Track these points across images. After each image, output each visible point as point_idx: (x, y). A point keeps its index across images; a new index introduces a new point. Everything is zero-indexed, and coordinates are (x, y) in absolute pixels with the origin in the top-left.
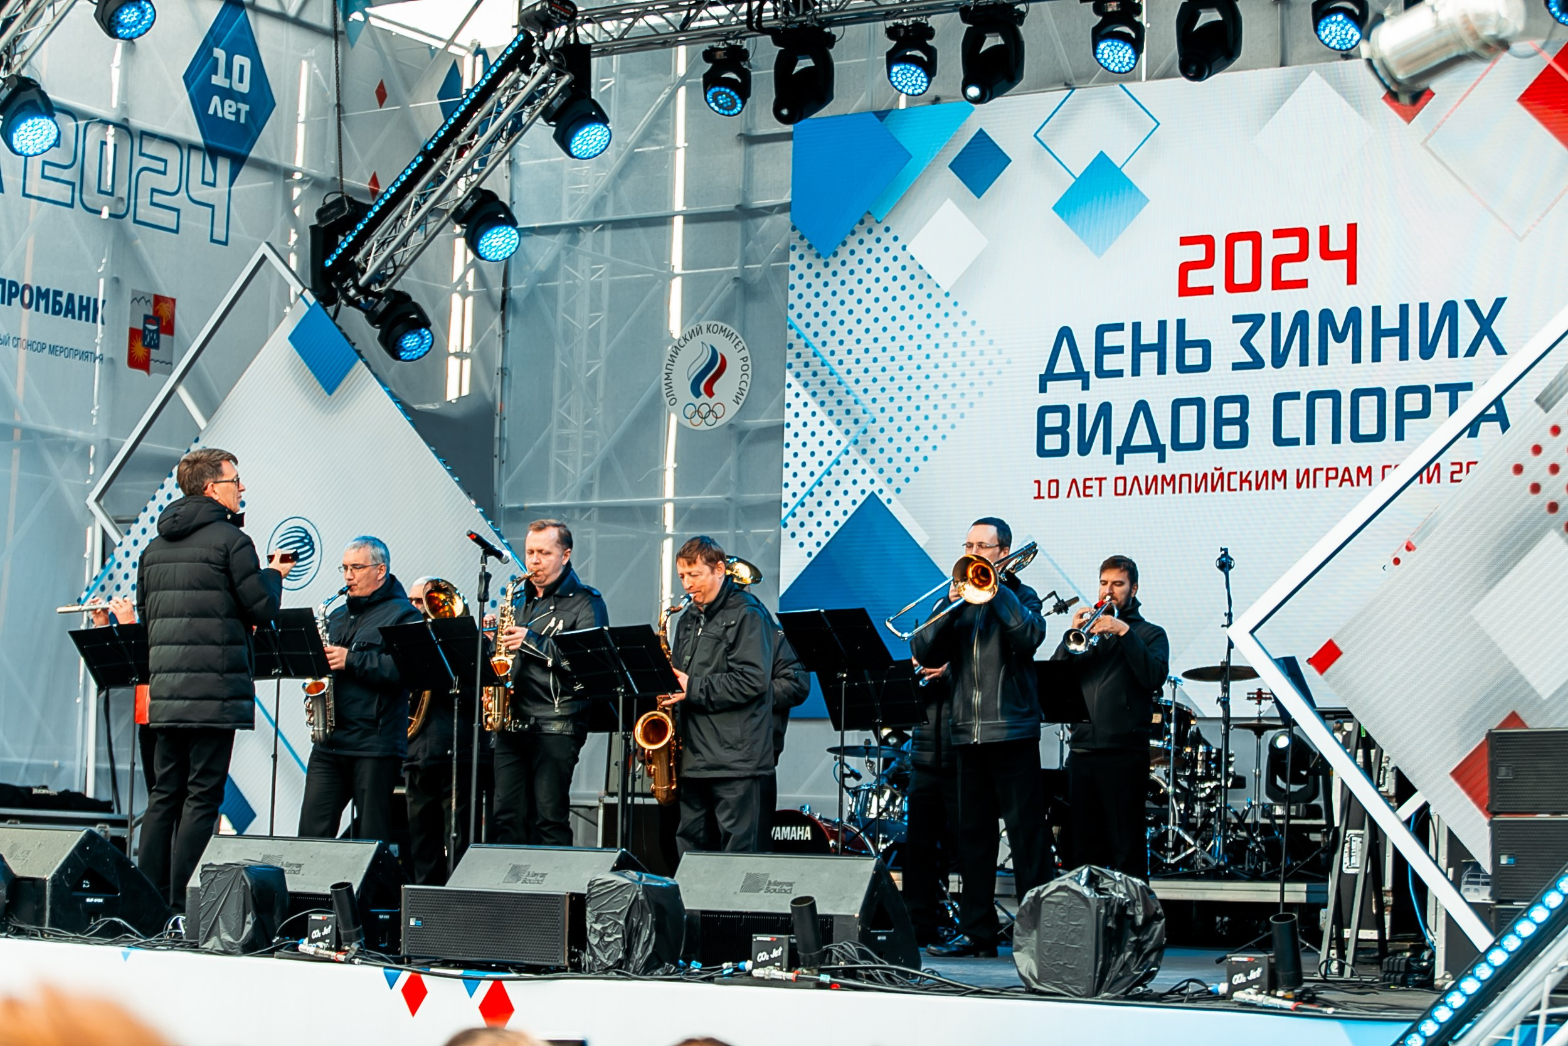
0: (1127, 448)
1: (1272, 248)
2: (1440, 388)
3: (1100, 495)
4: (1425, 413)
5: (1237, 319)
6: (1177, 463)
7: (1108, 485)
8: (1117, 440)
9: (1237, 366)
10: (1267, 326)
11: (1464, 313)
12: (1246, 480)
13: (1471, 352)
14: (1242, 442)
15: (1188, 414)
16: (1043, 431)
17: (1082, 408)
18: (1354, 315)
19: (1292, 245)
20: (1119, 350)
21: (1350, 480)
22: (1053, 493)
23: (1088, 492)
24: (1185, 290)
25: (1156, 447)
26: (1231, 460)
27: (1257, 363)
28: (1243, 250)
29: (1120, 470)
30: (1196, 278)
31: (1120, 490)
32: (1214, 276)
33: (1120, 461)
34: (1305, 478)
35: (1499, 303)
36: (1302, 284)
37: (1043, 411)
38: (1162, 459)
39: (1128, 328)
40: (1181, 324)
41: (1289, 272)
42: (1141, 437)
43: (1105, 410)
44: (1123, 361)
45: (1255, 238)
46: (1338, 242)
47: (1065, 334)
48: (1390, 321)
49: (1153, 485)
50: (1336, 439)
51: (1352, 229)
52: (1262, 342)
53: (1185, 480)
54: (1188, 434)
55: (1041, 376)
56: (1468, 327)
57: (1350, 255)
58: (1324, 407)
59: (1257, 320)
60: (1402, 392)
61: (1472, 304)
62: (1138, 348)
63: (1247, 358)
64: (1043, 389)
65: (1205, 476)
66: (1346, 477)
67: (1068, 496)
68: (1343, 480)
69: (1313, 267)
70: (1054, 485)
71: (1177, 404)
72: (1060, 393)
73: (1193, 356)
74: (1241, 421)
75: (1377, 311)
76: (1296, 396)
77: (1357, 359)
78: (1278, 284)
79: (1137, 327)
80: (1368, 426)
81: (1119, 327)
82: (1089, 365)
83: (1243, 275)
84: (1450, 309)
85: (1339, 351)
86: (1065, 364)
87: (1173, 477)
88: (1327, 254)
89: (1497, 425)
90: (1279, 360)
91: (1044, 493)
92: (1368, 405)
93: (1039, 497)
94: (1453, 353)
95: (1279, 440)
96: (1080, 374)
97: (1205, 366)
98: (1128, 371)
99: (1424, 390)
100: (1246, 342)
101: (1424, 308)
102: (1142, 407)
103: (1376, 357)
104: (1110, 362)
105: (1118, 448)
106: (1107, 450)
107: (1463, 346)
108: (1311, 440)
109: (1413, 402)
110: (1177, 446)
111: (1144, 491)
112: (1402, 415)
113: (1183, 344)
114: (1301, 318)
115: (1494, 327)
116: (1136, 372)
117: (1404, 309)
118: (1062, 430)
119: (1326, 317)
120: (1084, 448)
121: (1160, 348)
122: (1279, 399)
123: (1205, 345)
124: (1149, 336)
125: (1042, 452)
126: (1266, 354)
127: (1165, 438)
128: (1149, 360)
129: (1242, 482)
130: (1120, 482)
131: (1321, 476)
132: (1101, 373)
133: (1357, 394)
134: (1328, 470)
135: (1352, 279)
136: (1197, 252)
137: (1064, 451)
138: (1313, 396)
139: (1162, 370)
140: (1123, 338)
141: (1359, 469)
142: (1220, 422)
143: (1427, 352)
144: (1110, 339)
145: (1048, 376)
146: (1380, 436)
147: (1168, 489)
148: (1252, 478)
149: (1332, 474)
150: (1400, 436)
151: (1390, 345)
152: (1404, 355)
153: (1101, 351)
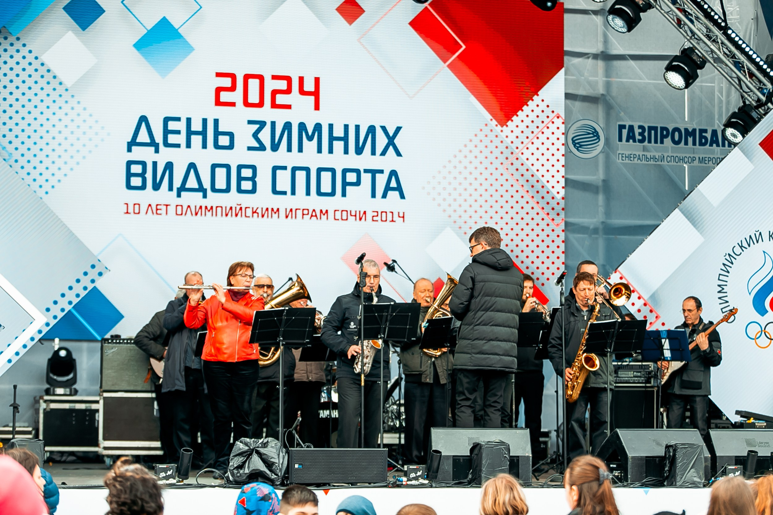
0: (183, 188)
1: (270, 85)
2: (366, 171)
3: (167, 213)
4: (358, 183)
5: (250, 122)
6: (213, 199)
7: (172, 209)
8: (177, 184)
9: (250, 148)
10: (268, 128)
11: (380, 133)
12: (255, 212)
13: (383, 153)
14: (253, 191)
15: (221, 173)
16: (129, 175)
17: (155, 164)
18: (318, 127)
19: (283, 85)
20: (178, 132)
21: (316, 216)
22: (137, 211)
23: (159, 212)
24: (218, 103)
25: (201, 189)
26: (246, 200)
27: (262, 148)
28: (254, 84)
29: (179, 201)
30: (225, 97)
31: (179, 212)
32: (237, 96)
33: (179, 195)
34: (290, 213)
35: (398, 129)
36: (289, 107)
37: (129, 164)
38: (205, 196)
39: (184, 122)
40: (216, 122)
41: (281, 99)
42: (192, 183)
43: (169, 166)
44: (181, 139)
45: (261, 78)
46: (309, 86)
47: (143, 119)
48: (339, 132)
49: (199, 211)
50: (308, 193)
51: (317, 80)
52: (265, 136)
53: (219, 209)
54: (221, 184)
55: (128, 143)
56: (381, 141)
57: (316, 94)
58: (301, 176)
59: (262, 124)
60: (345, 171)
61: (384, 128)
62: (190, 133)
63: (257, 145)
64: (129, 150)
65: (231, 208)
66: (314, 215)
67: (147, 213)
68: (312, 216)
69: (294, 98)
70: (137, 206)
71: (214, 167)
72: (138, 153)
73: (224, 141)
74: (253, 179)
75: (331, 126)
76: (285, 168)
77: (320, 151)
78: (274, 105)
79: (189, 120)
80: (326, 187)
81: (178, 119)
82: (159, 138)
83: (254, 98)
84: (372, 130)
85: (310, 146)
86: (143, 137)
87: (212, 208)
88: (302, 92)
89: (397, 193)
90: (275, 147)
91: (131, 210)
92: (326, 177)
93: (127, 213)
94: (373, 153)
95: (275, 191)
96: (153, 143)
97: (231, 146)
98: (183, 144)
99: (358, 171)
100: (255, 135)
101: (357, 127)
102: (192, 166)
103: (331, 151)
104: (172, 139)
105: (178, 189)
106: (171, 189)
107: (379, 150)
108: (293, 193)
109: (351, 177)
110: (214, 190)
111: (194, 213)
112: (345, 184)
113: (217, 133)
114: (288, 126)
115: (396, 141)
116: (188, 145)
117: (346, 127)
118: (142, 175)
119: (302, 127)
120: (156, 187)
121: (203, 133)
122: (275, 169)
123: (231, 135)
124: (197, 126)
125: (129, 186)
126: (267, 143)
127: (207, 184)
128: (196, 140)
129: (253, 213)
130: (179, 208)
131: (299, 213)
132: (167, 144)
133: (320, 170)
134: (303, 210)
135: (317, 107)
136: (227, 82)
137: (143, 187)
138: (294, 169)
139: (204, 146)
140: (181, 126)
141: (321, 211)
142: (240, 179)
143: (359, 151)
144: (172, 126)
145: (132, 143)
146: (333, 194)
147: (209, 214)
148: (259, 211)
149: (305, 212)
150: (344, 194)
151: (338, 146)
152: (346, 152)
153: (166, 132)
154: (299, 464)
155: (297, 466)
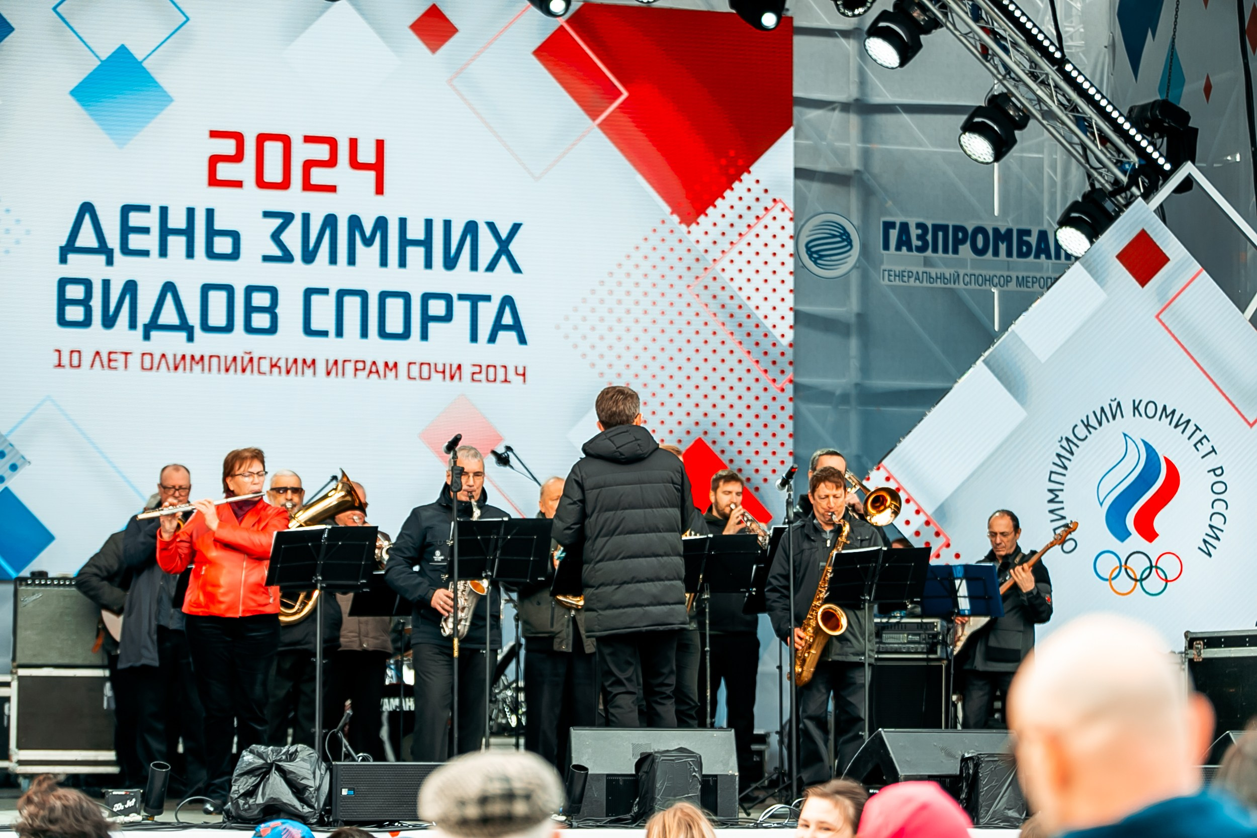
0: (153, 325)
1: (301, 153)
2: (462, 297)
3: (126, 367)
4: (448, 317)
5: (267, 214)
6: (205, 343)
7: (134, 360)
8: (144, 317)
9: (267, 259)
10: (296, 226)
11: (484, 234)
12: (275, 365)
13: (491, 267)
14: (272, 329)
15: (218, 299)
16: (63, 302)
17: (106, 284)
18: (381, 224)
19: (322, 152)
20: (146, 230)
21: (377, 372)
22: (75, 363)
23: (113, 364)
24: (213, 181)
25: (184, 326)
26: (260, 345)
27: (287, 257)
28: (273, 150)
29: (147, 346)
30: (224, 171)
31: (147, 364)
32: (245, 170)
33: (147, 337)
34: (334, 367)
35: (516, 227)
36: (332, 189)
37: (63, 283)
38: (190, 339)
39: (155, 214)
40: (210, 213)
41: (318, 176)
42: (169, 315)
43: (131, 288)
44: (151, 242)
45: (285, 140)
46: (367, 155)
47: (87, 209)
48: (416, 232)
49: (180, 363)
50: (364, 334)
51: (380, 144)
52: (292, 237)
53: (215, 360)
54: (217, 317)
55: (62, 248)
56: (488, 246)
57: (378, 167)
58: (352, 305)
59: (288, 218)
60: (426, 298)
61: (491, 226)
62: (165, 232)
63: (278, 253)
64: (63, 260)
65: (235, 359)
66: (373, 369)
67: (92, 366)
68: (371, 372)
69: (341, 175)
70: (75, 355)
71: (206, 289)
72: (78, 265)
73: (223, 245)
74: (271, 310)
75: (403, 222)
76: (325, 291)
77: (384, 262)
78: (308, 186)
79: (164, 211)
80: (395, 324)
81: (146, 209)
82: (113, 240)
83: (273, 173)
84: (471, 228)
85: (368, 255)
86: (87, 238)
87: (202, 358)
88: (355, 164)
89: (513, 335)
90: (309, 257)
91: (65, 361)
92: (395, 307)
93: (59, 365)
94: (474, 267)
95: (308, 331)
96: (103, 249)
97: (235, 255)
98: (155, 250)
99: (447, 298)
100: (276, 236)
101: (447, 224)
102: (169, 288)
103: (403, 263)
104: (136, 241)
105: (145, 326)
106: (133, 325)
107: (484, 260)
108: (339, 333)
109: (437, 308)
110: (206, 327)
111: (172, 366)
112: (426, 319)
113: (212, 233)
114: (330, 221)
115: (512, 247)
116: (163, 253)
117: (429, 223)
118: (85, 302)
119: (355, 222)
120: (109, 322)
121: (188, 232)
122: (309, 293)
123: (235, 236)
124: (177, 221)
125: (62, 321)
126: (296, 249)
127: (194, 318)
128: (177, 244)
129: (272, 366)
130: (147, 358)
131: (350, 367)
132: (126, 250)
133: (384, 296)
134: (357, 362)
135: (379, 189)
136: (228, 147)
137: (87, 322)
138: (342, 294)
139: (190, 254)
140: (151, 220)
141: (386, 364)
142: (250, 309)
143: (450, 263)
144: (135, 219)
145: (68, 249)
146: (406, 334)
147: (197, 368)
148: (282, 363)
149: (360, 366)
150: (424, 336)
151: (416, 254)
152: (428, 264)
153: (126, 230)
154: (350, 789)
155: (345, 792)
